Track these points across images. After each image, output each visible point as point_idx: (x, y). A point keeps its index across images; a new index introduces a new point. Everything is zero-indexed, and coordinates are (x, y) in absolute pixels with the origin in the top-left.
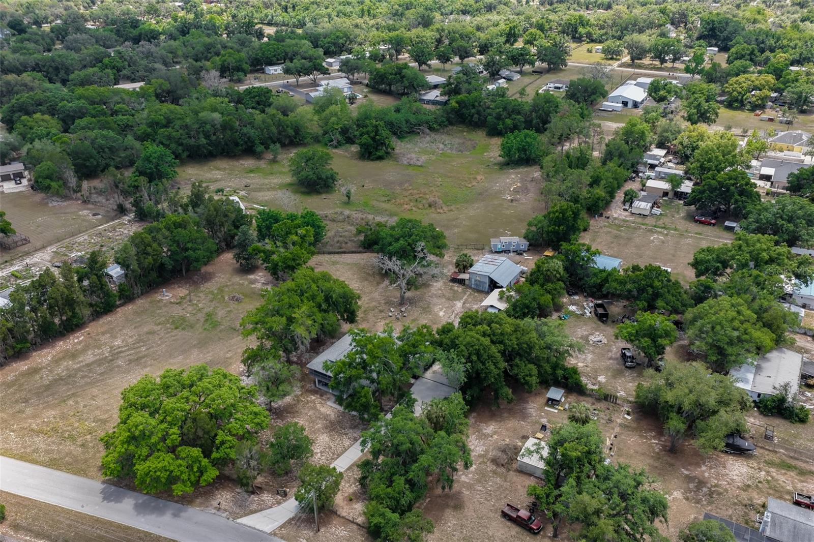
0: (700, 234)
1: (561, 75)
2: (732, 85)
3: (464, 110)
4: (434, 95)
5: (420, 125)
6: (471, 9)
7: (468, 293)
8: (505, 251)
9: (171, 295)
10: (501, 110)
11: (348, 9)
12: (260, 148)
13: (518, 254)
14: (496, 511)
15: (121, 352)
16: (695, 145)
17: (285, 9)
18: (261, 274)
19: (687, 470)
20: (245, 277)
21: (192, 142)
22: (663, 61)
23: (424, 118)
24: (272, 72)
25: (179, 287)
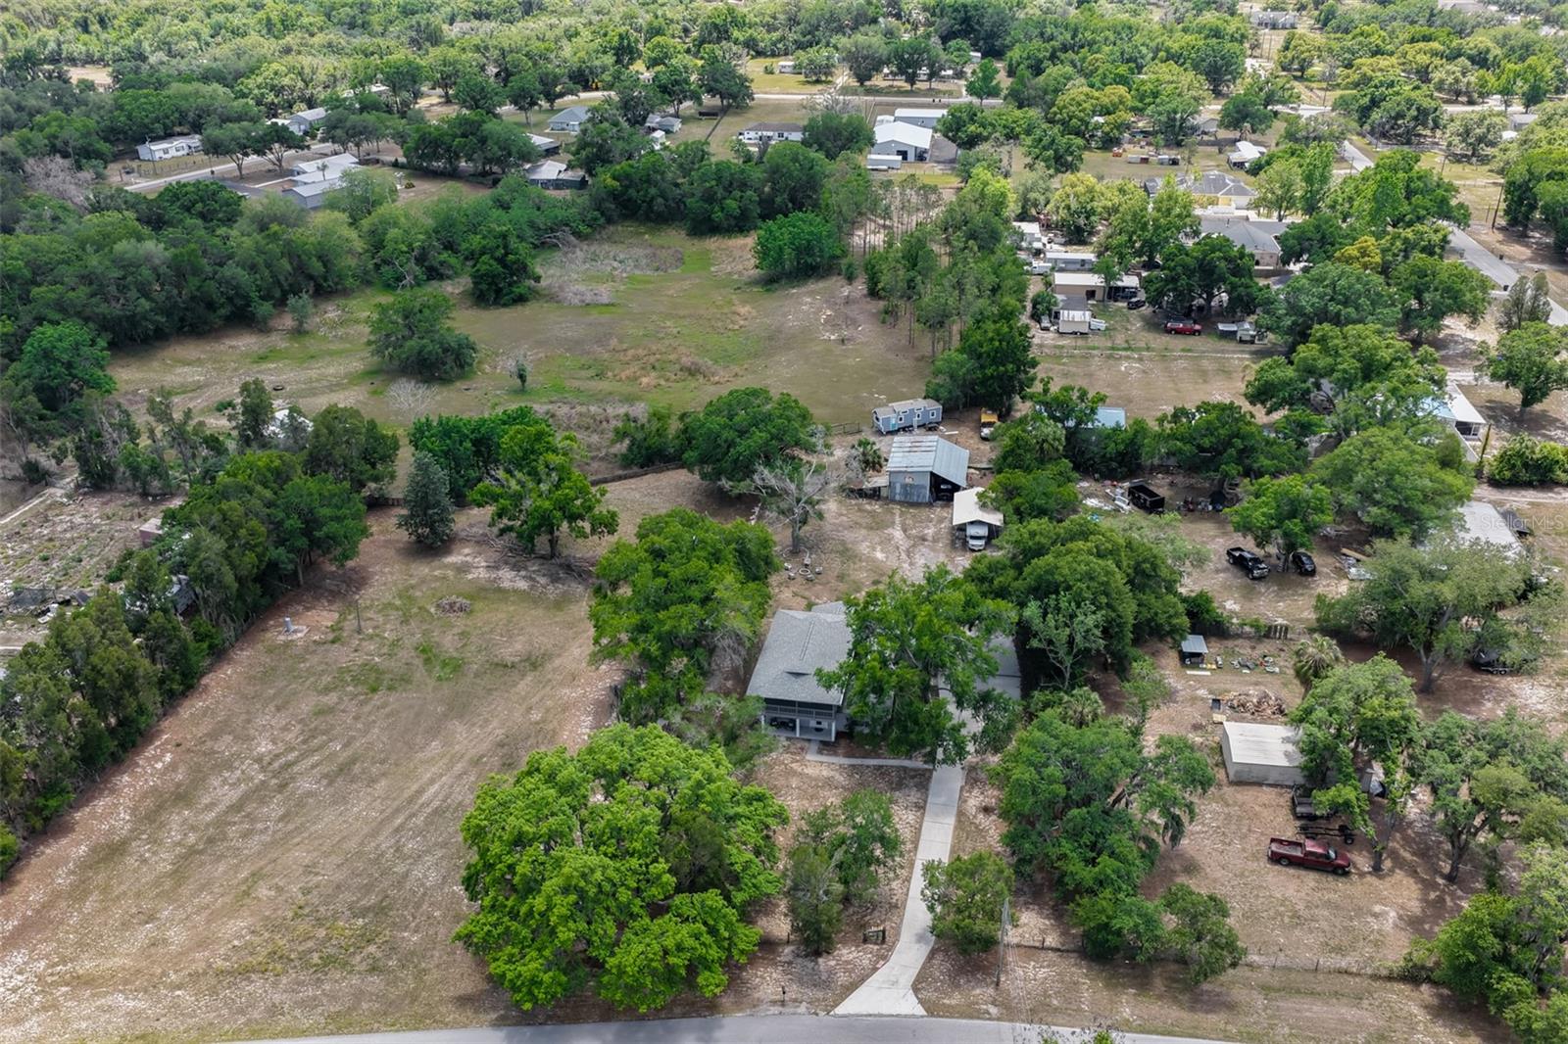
0: (1189, 351)
1: (750, 115)
2: (1065, 107)
3: (632, 192)
4: (550, 170)
5: (552, 230)
6: (491, 9)
7: (897, 512)
8: (904, 429)
9: (305, 629)
10: (714, 183)
11: (236, 20)
12: (265, 308)
13: (930, 429)
14: (1255, 857)
15: (289, 765)
16: (1089, 207)
17: (84, 26)
18: (467, 551)
19: (1469, 713)
20: (436, 563)
21: (115, 309)
22: (912, 79)
23: (561, 214)
24: (158, 155)
25: (308, 609)
